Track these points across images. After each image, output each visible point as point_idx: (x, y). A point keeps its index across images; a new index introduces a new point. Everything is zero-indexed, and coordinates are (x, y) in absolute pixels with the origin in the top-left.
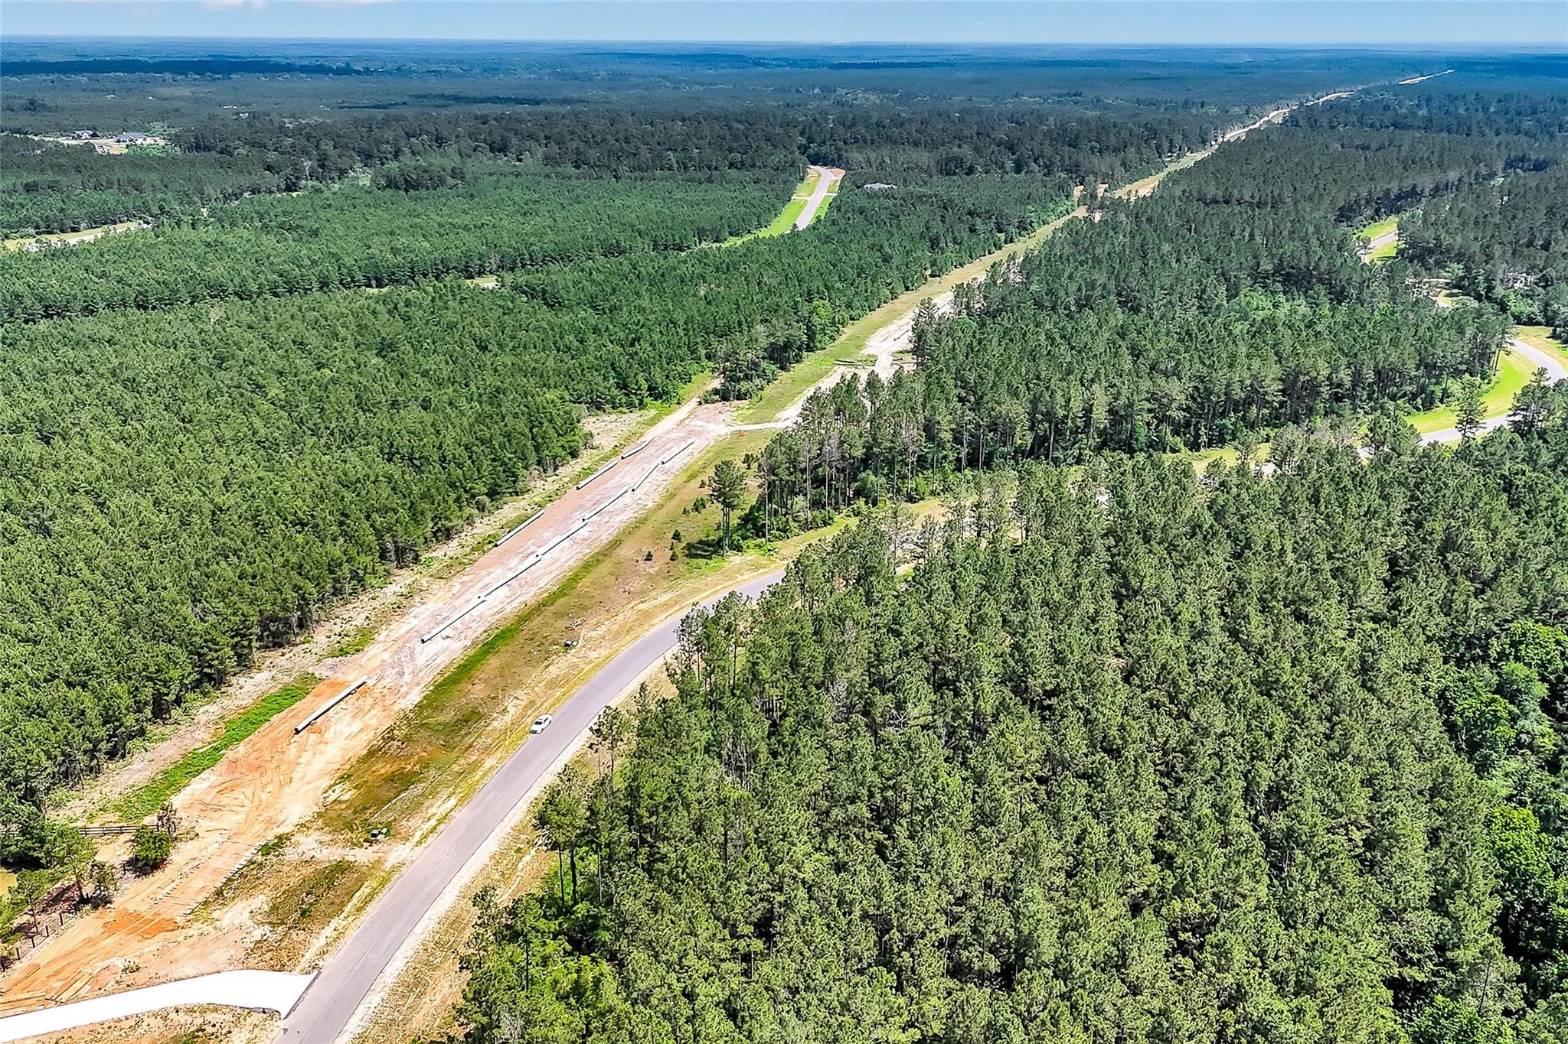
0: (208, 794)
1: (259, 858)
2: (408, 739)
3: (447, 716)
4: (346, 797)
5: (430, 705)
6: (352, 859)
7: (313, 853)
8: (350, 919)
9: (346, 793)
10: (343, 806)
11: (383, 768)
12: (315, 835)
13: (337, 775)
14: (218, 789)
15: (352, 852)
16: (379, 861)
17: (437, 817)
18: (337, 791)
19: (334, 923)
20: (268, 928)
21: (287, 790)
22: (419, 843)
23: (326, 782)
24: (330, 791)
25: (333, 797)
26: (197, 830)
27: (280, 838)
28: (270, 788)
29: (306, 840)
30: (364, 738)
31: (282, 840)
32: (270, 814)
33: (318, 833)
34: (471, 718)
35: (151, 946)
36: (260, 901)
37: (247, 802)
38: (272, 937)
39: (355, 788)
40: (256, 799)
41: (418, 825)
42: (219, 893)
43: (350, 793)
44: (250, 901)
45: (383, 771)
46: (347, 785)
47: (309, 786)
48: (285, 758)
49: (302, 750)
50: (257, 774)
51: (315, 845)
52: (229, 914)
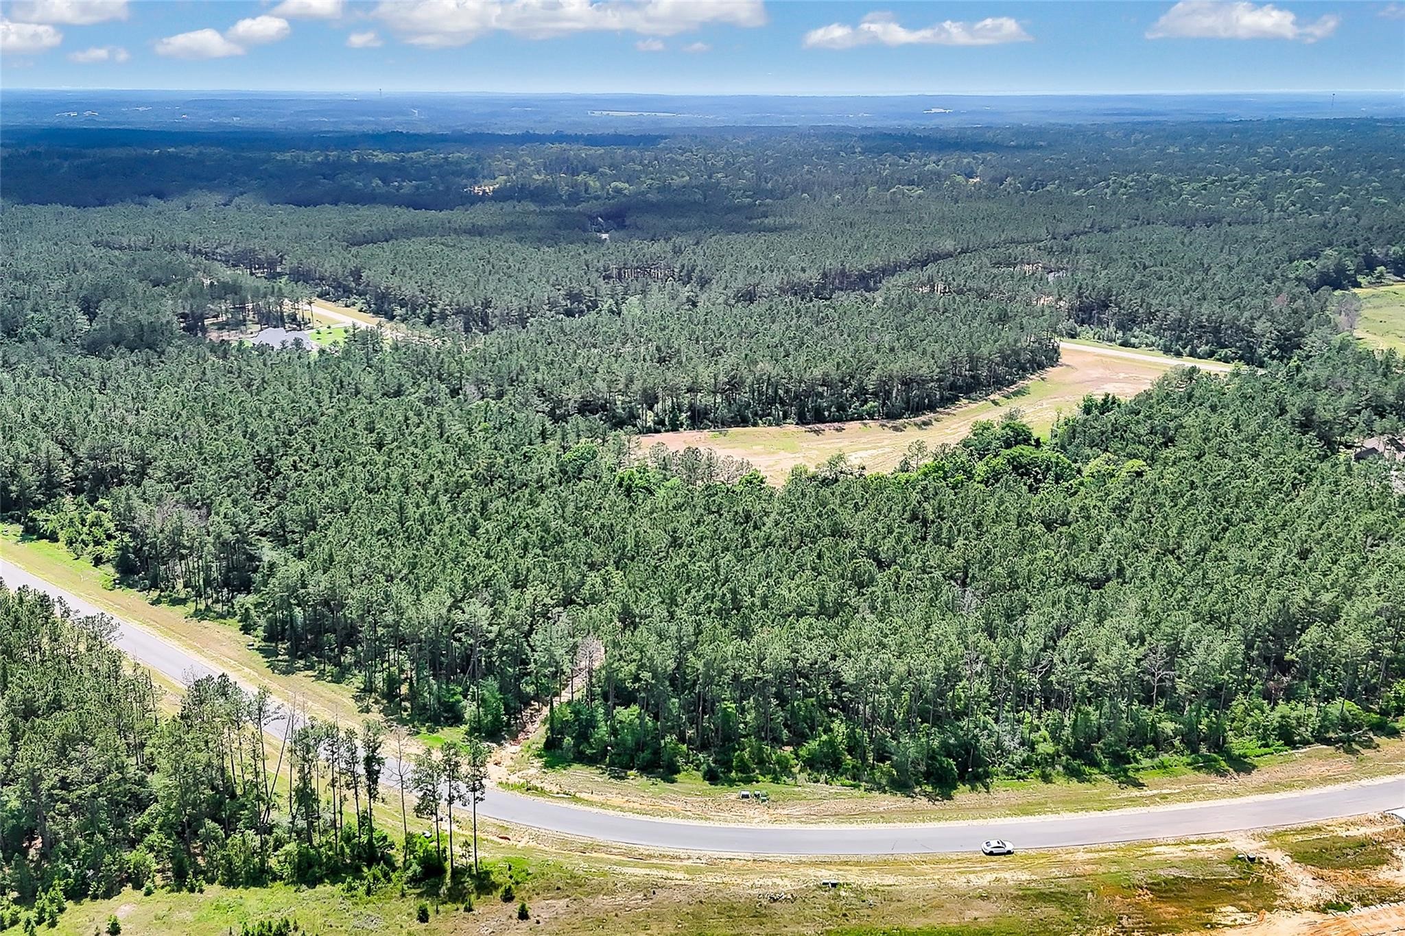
1: (1355, 904)
4: (1232, 908)
6: (1288, 858)
7: (1311, 882)
8: (1330, 828)
9: (1228, 911)
10: (1243, 902)
11: (1168, 910)
12: (1293, 895)
15: (1281, 862)
16: (1266, 847)
17: (1185, 848)
18: (1232, 918)
19: (1343, 834)
22: (1223, 841)
24: (1238, 922)
27: (1323, 911)
29: (1304, 896)
31: (1324, 908)
33: (1288, 895)
34: (1034, 896)
36: (1383, 874)
39: (1213, 911)
41: (1205, 852)
43: (1223, 909)
44: (1391, 879)
45: (1171, 909)
46: (1215, 918)
51: (1302, 887)
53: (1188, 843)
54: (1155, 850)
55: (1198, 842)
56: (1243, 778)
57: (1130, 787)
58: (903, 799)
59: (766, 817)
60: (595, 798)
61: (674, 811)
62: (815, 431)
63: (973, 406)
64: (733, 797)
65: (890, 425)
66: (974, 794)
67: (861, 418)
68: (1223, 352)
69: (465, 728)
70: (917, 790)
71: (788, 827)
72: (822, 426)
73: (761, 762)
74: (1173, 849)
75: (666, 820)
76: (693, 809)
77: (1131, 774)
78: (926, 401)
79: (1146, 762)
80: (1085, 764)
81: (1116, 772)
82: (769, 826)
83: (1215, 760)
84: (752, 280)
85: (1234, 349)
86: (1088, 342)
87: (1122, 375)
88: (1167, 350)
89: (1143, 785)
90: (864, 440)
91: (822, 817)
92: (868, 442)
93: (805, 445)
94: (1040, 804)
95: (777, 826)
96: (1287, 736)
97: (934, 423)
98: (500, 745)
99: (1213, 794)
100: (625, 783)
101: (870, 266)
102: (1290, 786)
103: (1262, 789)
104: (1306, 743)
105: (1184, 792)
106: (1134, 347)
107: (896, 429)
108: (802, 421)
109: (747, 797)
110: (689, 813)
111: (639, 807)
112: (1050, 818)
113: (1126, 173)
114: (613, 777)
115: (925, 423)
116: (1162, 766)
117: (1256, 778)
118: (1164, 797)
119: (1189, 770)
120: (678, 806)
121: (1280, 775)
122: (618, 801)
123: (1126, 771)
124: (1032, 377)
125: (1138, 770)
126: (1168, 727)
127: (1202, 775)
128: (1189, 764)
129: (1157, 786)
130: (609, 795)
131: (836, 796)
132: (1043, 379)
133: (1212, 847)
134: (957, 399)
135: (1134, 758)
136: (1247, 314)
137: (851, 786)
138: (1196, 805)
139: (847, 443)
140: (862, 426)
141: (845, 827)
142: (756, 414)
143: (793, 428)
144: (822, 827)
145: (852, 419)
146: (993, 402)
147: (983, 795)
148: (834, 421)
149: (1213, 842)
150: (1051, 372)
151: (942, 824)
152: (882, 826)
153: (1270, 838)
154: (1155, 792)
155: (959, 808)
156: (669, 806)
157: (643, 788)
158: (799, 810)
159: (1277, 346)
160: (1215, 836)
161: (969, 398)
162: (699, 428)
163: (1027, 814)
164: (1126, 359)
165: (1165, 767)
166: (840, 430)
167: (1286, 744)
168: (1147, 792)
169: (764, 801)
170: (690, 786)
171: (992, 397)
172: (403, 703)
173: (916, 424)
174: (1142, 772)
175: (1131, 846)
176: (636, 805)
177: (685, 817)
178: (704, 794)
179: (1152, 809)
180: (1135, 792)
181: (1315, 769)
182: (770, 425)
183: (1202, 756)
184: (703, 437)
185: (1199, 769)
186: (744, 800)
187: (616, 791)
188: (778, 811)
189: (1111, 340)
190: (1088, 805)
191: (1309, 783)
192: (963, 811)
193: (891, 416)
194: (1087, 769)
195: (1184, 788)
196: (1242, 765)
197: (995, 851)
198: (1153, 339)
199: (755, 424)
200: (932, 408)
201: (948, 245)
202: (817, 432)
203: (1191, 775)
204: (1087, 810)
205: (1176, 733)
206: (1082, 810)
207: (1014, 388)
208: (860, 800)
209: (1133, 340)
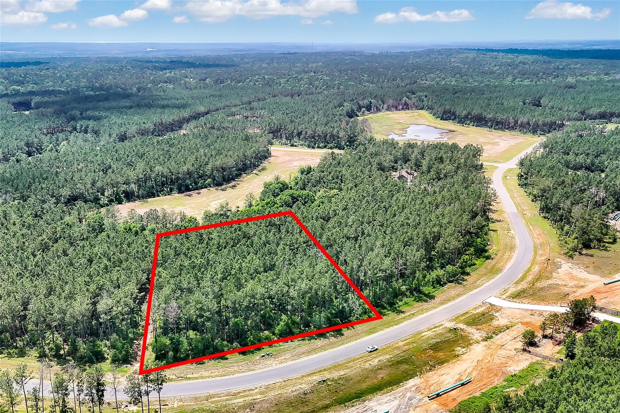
0: (511, 364)
1: (494, 335)
2: (426, 364)
3: (404, 367)
4: (459, 348)
5: (408, 375)
6: (465, 325)
7: (476, 332)
8: (470, 312)
9: (459, 350)
10: (461, 345)
11: (441, 355)
12: (474, 337)
13: (459, 358)
14: (506, 365)
15: (464, 328)
16: (456, 324)
17: (432, 331)
18: (461, 351)
19: (475, 312)
20: (494, 314)
21: (480, 359)
22: (442, 325)
23: (464, 357)
24: (464, 352)
25: (463, 350)
26: (515, 352)
27: (486, 340)
28: (487, 361)
29: (477, 337)
30: (442, 371)
31: (486, 339)
32: (488, 351)
33: (473, 338)
34: (396, 363)
35: (527, 320)
36: (495, 323)
37: (496, 357)
38: (493, 312)
39: (454, 350)
40: (492, 358)
41: (439, 330)
42: (508, 328)
43: (457, 349)
44: (498, 324)
45: (442, 354)
46: (457, 353)
47: (471, 357)
48: (478, 372)
49: (470, 373)
50: (491, 368)
51: (475, 334)
52: (505, 322)
53: (432, 329)
54: (423, 334)
55: (434, 328)
56: (433, 301)
57: (400, 314)
58: (325, 340)
59: (276, 362)
60: (195, 375)
61: (236, 371)
62: (188, 195)
63: (249, 177)
64: (258, 358)
65: (220, 189)
66: (349, 331)
67: (206, 187)
68: (330, 145)
69: (108, 361)
70: (328, 335)
71: (288, 363)
72: (191, 193)
73: (259, 340)
74: (428, 332)
75: (236, 375)
76: (243, 368)
77: (398, 309)
78: (231, 176)
79: (400, 303)
80: (382, 309)
81: (393, 309)
82: (281, 366)
83: (421, 297)
84: (123, 129)
85: (333, 144)
86: (278, 146)
87: (297, 158)
88: (309, 147)
89: (403, 312)
90: (212, 197)
91: (299, 355)
92: (214, 197)
93: (187, 202)
94: (374, 328)
95: (284, 365)
96: (439, 283)
97: (237, 185)
98: (131, 365)
99: (427, 310)
100: (206, 365)
101: (173, 120)
102: (449, 300)
103: (442, 303)
104: (446, 284)
105: (418, 311)
106: (296, 146)
107: (223, 190)
108: (180, 191)
109: (264, 356)
110: (242, 370)
111: (219, 374)
112: (382, 332)
113: (255, 76)
114: (199, 364)
115: (234, 186)
116: (406, 303)
117: (437, 300)
118: (413, 314)
119: (415, 302)
120: (236, 368)
121: (443, 297)
122: (206, 374)
123: (396, 308)
124: (265, 162)
125: (399, 307)
126: (404, 288)
127: (420, 304)
128: (414, 300)
129: (409, 311)
130: (201, 372)
131: (299, 346)
132: (269, 163)
133: (440, 328)
134: (241, 174)
135: (396, 302)
136: (336, 130)
137: (302, 340)
138: (425, 315)
139: (205, 199)
140: (208, 191)
141: (311, 357)
142: (157, 191)
143: (177, 195)
144: (302, 360)
145: (202, 188)
146: (256, 174)
147: (353, 330)
148: (194, 190)
149: (439, 326)
150: (271, 159)
151: (346, 346)
152: (324, 353)
153: (455, 320)
154: (409, 313)
155: (347, 337)
156: (232, 369)
157: (215, 365)
158: (288, 356)
159: (348, 141)
160: (438, 324)
161: (245, 174)
162: (132, 201)
163: (373, 333)
164: (296, 152)
165: (407, 304)
166: (199, 193)
167: (440, 286)
168: (407, 314)
169: (272, 356)
170: (236, 359)
171: (254, 172)
172: (67, 358)
173: (230, 187)
174: (401, 307)
175: (414, 335)
176: (217, 373)
177: (242, 372)
178: (244, 360)
179: (413, 320)
180: (403, 315)
181: (453, 293)
182: (166, 195)
183: (417, 296)
184: (136, 205)
185: (418, 301)
186: (263, 358)
187: (203, 370)
188: (280, 358)
189: (286, 144)
190: (391, 324)
191: (454, 298)
192: (350, 339)
193: (219, 184)
194: (383, 311)
195: (417, 309)
196: (431, 297)
197: (372, 350)
198: (302, 143)
199: (158, 196)
200: (233, 179)
201: (202, 109)
202: (189, 195)
203: (417, 304)
204: (392, 326)
205: (407, 290)
206: (390, 326)
207: (260, 168)
208: (309, 345)
209: (295, 144)
